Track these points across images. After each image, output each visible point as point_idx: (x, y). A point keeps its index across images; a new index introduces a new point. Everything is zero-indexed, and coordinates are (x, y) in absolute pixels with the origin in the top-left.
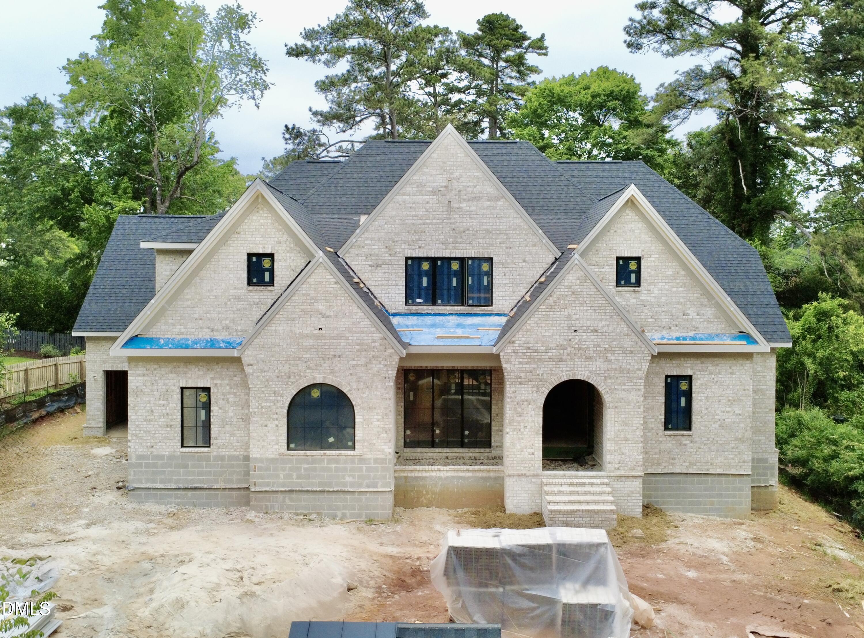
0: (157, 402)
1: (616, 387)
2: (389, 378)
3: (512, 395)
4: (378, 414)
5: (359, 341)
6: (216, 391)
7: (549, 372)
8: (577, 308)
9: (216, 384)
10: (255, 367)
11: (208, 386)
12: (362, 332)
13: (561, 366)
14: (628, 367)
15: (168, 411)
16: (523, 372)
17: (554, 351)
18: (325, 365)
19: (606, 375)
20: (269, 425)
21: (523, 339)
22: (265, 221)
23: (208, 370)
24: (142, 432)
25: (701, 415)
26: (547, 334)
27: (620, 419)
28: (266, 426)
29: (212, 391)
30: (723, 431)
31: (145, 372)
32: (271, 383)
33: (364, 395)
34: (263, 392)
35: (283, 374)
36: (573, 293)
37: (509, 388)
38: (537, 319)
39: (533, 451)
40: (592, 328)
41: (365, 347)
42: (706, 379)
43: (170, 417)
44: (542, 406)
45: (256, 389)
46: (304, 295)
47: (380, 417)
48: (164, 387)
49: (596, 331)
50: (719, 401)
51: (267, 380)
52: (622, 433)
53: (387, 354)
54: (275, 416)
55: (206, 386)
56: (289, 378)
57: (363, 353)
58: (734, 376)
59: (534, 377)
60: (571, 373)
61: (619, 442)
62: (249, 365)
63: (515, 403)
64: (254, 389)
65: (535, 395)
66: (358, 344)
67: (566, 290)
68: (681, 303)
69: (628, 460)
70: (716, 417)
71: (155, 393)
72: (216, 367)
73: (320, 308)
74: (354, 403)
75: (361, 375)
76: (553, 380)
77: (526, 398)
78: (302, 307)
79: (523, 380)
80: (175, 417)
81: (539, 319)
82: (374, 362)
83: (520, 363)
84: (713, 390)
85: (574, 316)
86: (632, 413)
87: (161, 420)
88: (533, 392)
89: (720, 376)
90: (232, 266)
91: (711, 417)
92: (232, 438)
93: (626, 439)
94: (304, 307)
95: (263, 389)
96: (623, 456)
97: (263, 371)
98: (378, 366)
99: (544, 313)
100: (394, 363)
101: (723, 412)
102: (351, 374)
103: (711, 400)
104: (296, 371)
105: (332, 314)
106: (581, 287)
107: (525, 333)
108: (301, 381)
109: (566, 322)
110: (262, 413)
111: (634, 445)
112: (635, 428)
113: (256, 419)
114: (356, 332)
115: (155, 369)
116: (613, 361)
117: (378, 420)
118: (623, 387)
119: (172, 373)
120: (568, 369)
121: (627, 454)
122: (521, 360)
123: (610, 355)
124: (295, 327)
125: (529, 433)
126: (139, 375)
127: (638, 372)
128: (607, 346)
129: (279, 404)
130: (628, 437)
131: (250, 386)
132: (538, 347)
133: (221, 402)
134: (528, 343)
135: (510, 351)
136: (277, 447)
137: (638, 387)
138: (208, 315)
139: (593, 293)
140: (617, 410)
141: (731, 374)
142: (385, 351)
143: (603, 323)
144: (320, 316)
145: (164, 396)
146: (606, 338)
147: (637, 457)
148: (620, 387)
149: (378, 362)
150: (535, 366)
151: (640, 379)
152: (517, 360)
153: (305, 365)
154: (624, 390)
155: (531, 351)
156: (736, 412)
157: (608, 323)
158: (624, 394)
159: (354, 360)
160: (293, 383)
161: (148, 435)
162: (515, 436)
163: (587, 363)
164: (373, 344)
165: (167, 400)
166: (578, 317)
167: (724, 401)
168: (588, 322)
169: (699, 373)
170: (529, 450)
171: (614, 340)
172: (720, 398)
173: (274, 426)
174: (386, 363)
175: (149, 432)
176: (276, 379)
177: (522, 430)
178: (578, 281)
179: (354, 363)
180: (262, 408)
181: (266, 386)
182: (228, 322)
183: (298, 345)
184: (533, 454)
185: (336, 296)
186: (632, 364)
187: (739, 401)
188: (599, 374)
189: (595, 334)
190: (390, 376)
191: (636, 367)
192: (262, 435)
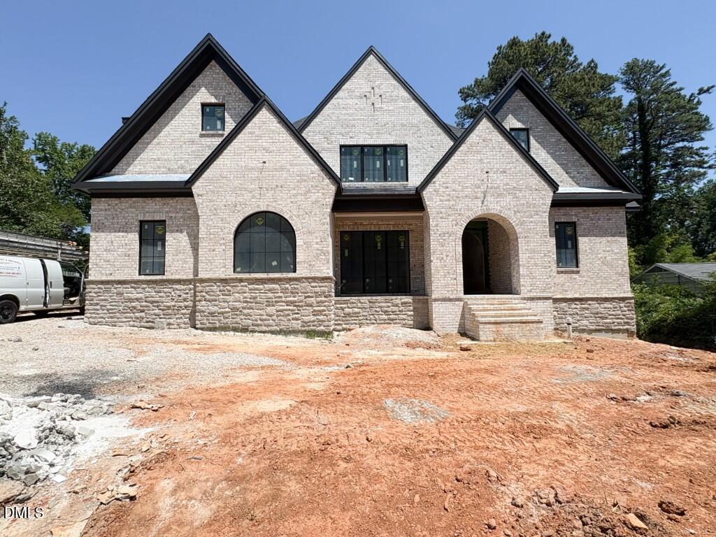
0: (117, 234)
1: (525, 219)
2: (326, 205)
3: (435, 228)
4: (316, 238)
5: (299, 173)
6: (171, 223)
7: (466, 207)
8: (488, 153)
9: (171, 217)
10: (204, 198)
11: (164, 219)
12: (300, 165)
13: (476, 202)
14: (534, 202)
15: (126, 242)
16: (443, 208)
17: (470, 190)
18: (268, 195)
19: (516, 210)
20: (217, 250)
21: (443, 180)
22: (217, 76)
23: (164, 204)
24: (102, 261)
25: (585, 254)
26: (463, 175)
27: (529, 247)
28: (214, 250)
29: (167, 223)
30: (605, 267)
31: (106, 207)
32: (219, 211)
33: (304, 221)
34: (212, 220)
35: (230, 203)
36: (484, 141)
37: (432, 223)
38: (453, 163)
39: (455, 276)
40: (501, 170)
41: (305, 178)
42: (588, 224)
43: (129, 247)
44: (461, 237)
45: (205, 217)
46: (249, 133)
47: (318, 240)
48: (124, 221)
49: (505, 172)
50: (601, 242)
51: (215, 209)
52: (532, 260)
53: (325, 183)
54: (222, 241)
55: (162, 219)
56: (236, 206)
57: (303, 184)
58: (611, 222)
59: (453, 212)
61: (530, 267)
62: (198, 195)
63: (438, 235)
64: (203, 217)
65: (454, 227)
66: (298, 176)
67: (478, 138)
69: (539, 283)
70: (599, 255)
71: (116, 226)
72: (171, 201)
73: (264, 144)
74: (295, 228)
75: (301, 202)
76: (470, 215)
77: (447, 230)
78: (247, 144)
79: (444, 215)
80: (133, 247)
81: (456, 163)
82: (313, 191)
83: (441, 200)
84: (595, 233)
87: (120, 250)
88: (452, 225)
89: (599, 222)
90: (187, 114)
91: (594, 256)
92: (185, 265)
95: (212, 217)
96: (534, 280)
97: (211, 201)
98: (316, 194)
99: (460, 158)
101: (604, 251)
102: (292, 202)
103: (593, 242)
104: (242, 200)
105: (275, 149)
106: (490, 136)
107: (444, 175)
108: (246, 209)
109: (479, 165)
113: (205, 244)
114: (296, 165)
115: (116, 205)
116: (520, 197)
117: (317, 243)
118: (531, 220)
119: (131, 207)
121: (538, 277)
122: (441, 198)
123: (518, 192)
124: (241, 161)
125: (451, 261)
126: (101, 210)
127: (543, 207)
128: (515, 185)
129: (226, 231)
131: (200, 214)
132: (456, 186)
133: (176, 233)
134: (447, 183)
135: (431, 190)
136: (223, 269)
137: (543, 219)
138: (166, 157)
140: (526, 239)
142: (323, 181)
143: (511, 165)
145: (123, 228)
146: (513, 178)
148: (528, 219)
149: (316, 191)
150: (454, 203)
152: (438, 198)
153: (250, 194)
155: (449, 190)
157: (514, 165)
158: (532, 226)
159: (294, 189)
160: (239, 211)
161: (107, 263)
162: (439, 264)
163: (498, 200)
165: (126, 231)
166: (488, 160)
167: (605, 242)
168: (498, 165)
169: (581, 220)
170: (452, 276)
171: (521, 179)
173: (221, 250)
174: (323, 191)
175: (108, 261)
176: (223, 208)
177: (445, 258)
178: (487, 131)
179: (295, 192)
180: (210, 234)
181: (214, 214)
182: (183, 162)
183: (244, 177)
184: (455, 279)
185: (278, 133)
186: (537, 199)
187: (616, 242)
188: (509, 209)
189: (504, 175)
191: (541, 202)
192: (210, 258)
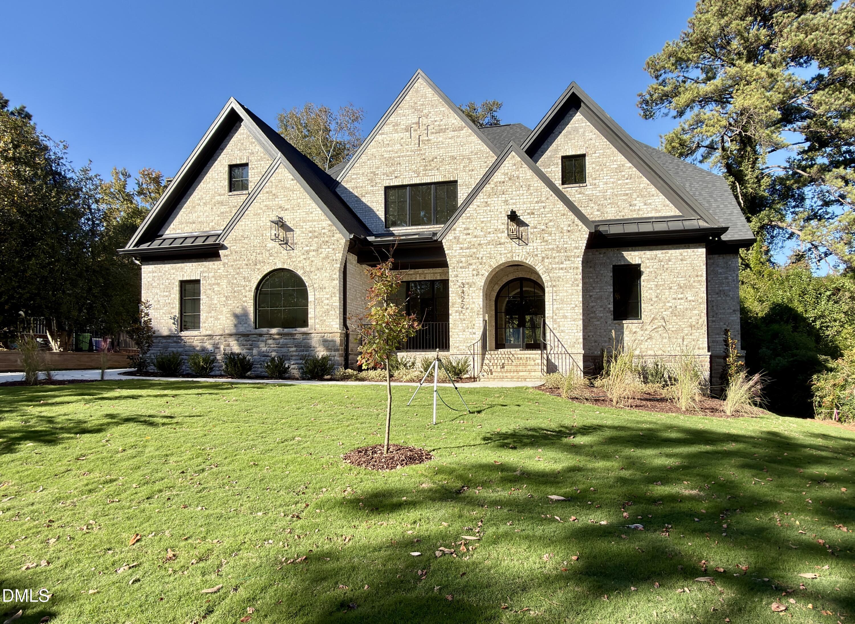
0: (162, 294)
1: (554, 266)
2: (336, 260)
3: (454, 279)
4: (327, 293)
5: (311, 229)
6: (205, 282)
7: (488, 255)
8: (514, 193)
9: (205, 277)
10: (229, 258)
11: (199, 278)
12: (314, 221)
13: (499, 249)
14: (565, 246)
15: (170, 301)
16: (463, 256)
17: (493, 235)
18: (284, 252)
19: (544, 255)
20: (240, 307)
21: (464, 226)
22: (241, 137)
23: (199, 265)
25: (652, 302)
26: (485, 219)
27: (558, 297)
28: (237, 307)
29: (201, 282)
30: (675, 318)
31: (154, 269)
32: (241, 270)
33: (316, 277)
34: (236, 279)
35: (251, 262)
36: (510, 179)
38: (475, 207)
39: (474, 331)
40: (529, 211)
41: (316, 234)
42: (655, 267)
43: (171, 305)
44: (482, 288)
45: (231, 276)
46: (267, 192)
47: (328, 296)
48: (167, 281)
49: (533, 214)
50: (671, 288)
51: (239, 268)
52: (561, 311)
53: (335, 238)
54: (244, 299)
55: (197, 278)
56: (256, 265)
57: (316, 239)
58: (685, 262)
59: (474, 261)
60: (509, 255)
61: (558, 320)
62: (225, 256)
63: (457, 286)
64: (228, 277)
65: (475, 277)
66: (310, 232)
67: (503, 177)
68: (627, 194)
69: (567, 337)
70: (667, 304)
71: (161, 286)
72: (205, 262)
73: (280, 202)
74: (307, 284)
75: (313, 259)
76: (492, 263)
77: (467, 281)
78: (265, 203)
80: (174, 306)
81: (478, 206)
82: (324, 247)
83: (461, 248)
84: (663, 277)
85: (511, 201)
86: (570, 291)
87: (164, 308)
88: (473, 275)
89: (670, 263)
90: (217, 177)
91: (661, 305)
92: (216, 322)
93: (565, 317)
94: (268, 203)
96: (562, 334)
97: (235, 261)
98: (327, 250)
99: (482, 200)
100: (340, 246)
101: (675, 299)
102: (305, 259)
103: (661, 288)
104: (261, 259)
105: (289, 206)
106: (517, 173)
107: (465, 221)
108: (265, 267)
109: (503, 207)
110: (235, 297)
111: (573, 323)
112: (574, 306)
113: (230, 302)
114: (308, 221)
115: (161, 267)
116: (550, 241)
117: (327, 299)
118: (561, 266)
119: (172, 269)
120: (506, 251)
121: (567, 331)
122: (462, 246)
123: (547, 235)
124: (260, 220)
125: (471, 314)
126: (150, 272)
127: (576, 251)
128: (543, 227)
129: (247, 289)
130: (566, 314)
131: (226, 273)
132: (479, 233)
133: (209, 292)
134: (468, 229)
135: (451, 238)
136: (246, 325)
137: (576, 265)
139: (529, 177)
140: (554, 289)
141: (682, 260)
142: (333, 236)
143: (540, 204)
144: (280, 210)
145: (167, 289)
146: (542, 220)
147: (576, 334)
148: (557, 266)
149: (327, 247)
150: (475, 250)
151: (578, 257)
152: (458, 246)
153: (267, 253)
154: (562, 269)
155: (470, 236)
156: (689, 298)
157: (544, 204)
158: (561, 273)
159: (307, 246)
160: (258, 269)
162: (458, 317)
164: (323, 231)
165: (170, 291)
166: (514, 201)
167: (676, 288)
168: (525, 206)
169: (647, 261)
170: (470, 330)
171: (551, 221)
172: (671, 285)
173: (244, 307)
174: (334, 247)
175: (156, 318)
176: (245, 267)
177: (464, 311)
178: (514, 167)
179: (308, 248)
181: (238, 274)
183: (263, 236)
184: (474, 334)
185: (293, 191)
186: (569, 243)
187: (691, 287)
189: (532, 216)
190: (337, 258)
191: (574, 245)
